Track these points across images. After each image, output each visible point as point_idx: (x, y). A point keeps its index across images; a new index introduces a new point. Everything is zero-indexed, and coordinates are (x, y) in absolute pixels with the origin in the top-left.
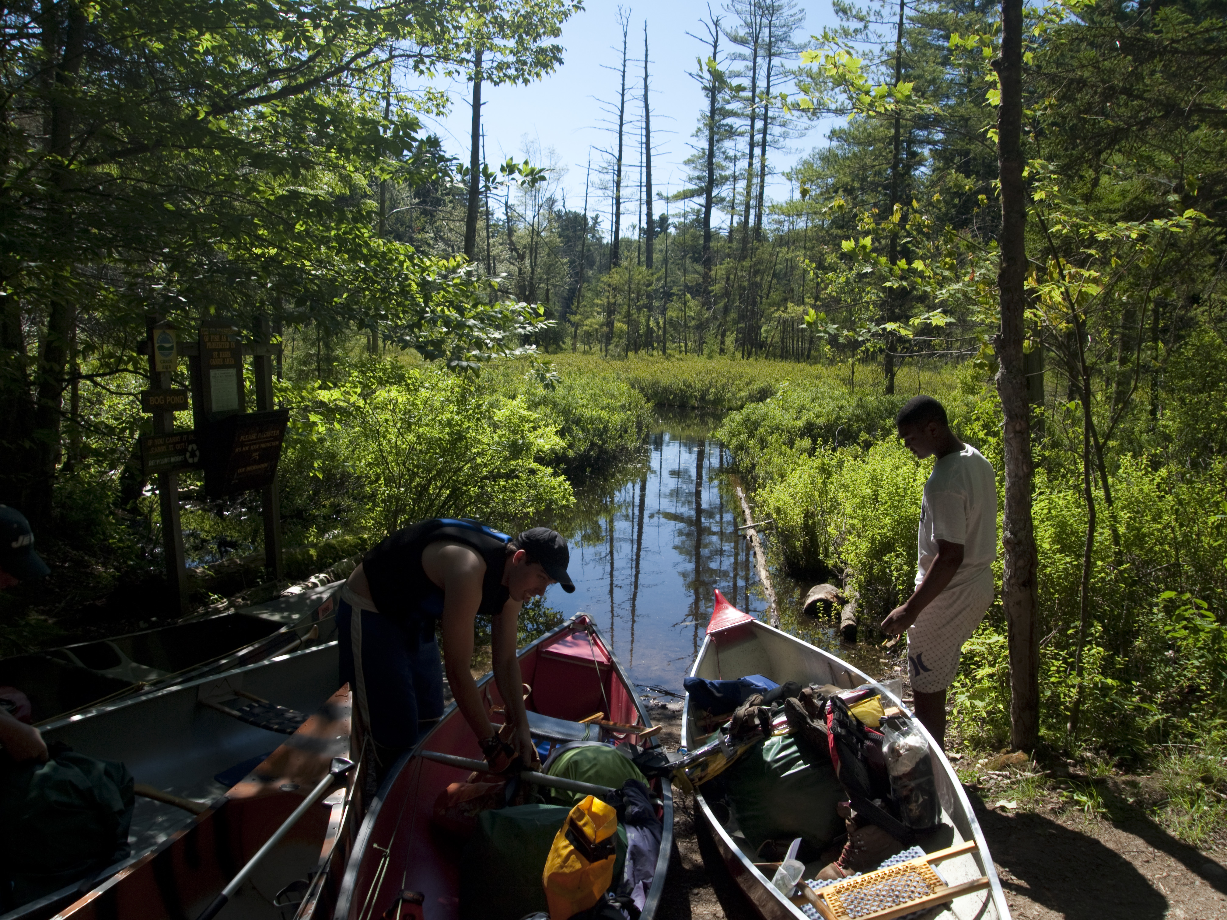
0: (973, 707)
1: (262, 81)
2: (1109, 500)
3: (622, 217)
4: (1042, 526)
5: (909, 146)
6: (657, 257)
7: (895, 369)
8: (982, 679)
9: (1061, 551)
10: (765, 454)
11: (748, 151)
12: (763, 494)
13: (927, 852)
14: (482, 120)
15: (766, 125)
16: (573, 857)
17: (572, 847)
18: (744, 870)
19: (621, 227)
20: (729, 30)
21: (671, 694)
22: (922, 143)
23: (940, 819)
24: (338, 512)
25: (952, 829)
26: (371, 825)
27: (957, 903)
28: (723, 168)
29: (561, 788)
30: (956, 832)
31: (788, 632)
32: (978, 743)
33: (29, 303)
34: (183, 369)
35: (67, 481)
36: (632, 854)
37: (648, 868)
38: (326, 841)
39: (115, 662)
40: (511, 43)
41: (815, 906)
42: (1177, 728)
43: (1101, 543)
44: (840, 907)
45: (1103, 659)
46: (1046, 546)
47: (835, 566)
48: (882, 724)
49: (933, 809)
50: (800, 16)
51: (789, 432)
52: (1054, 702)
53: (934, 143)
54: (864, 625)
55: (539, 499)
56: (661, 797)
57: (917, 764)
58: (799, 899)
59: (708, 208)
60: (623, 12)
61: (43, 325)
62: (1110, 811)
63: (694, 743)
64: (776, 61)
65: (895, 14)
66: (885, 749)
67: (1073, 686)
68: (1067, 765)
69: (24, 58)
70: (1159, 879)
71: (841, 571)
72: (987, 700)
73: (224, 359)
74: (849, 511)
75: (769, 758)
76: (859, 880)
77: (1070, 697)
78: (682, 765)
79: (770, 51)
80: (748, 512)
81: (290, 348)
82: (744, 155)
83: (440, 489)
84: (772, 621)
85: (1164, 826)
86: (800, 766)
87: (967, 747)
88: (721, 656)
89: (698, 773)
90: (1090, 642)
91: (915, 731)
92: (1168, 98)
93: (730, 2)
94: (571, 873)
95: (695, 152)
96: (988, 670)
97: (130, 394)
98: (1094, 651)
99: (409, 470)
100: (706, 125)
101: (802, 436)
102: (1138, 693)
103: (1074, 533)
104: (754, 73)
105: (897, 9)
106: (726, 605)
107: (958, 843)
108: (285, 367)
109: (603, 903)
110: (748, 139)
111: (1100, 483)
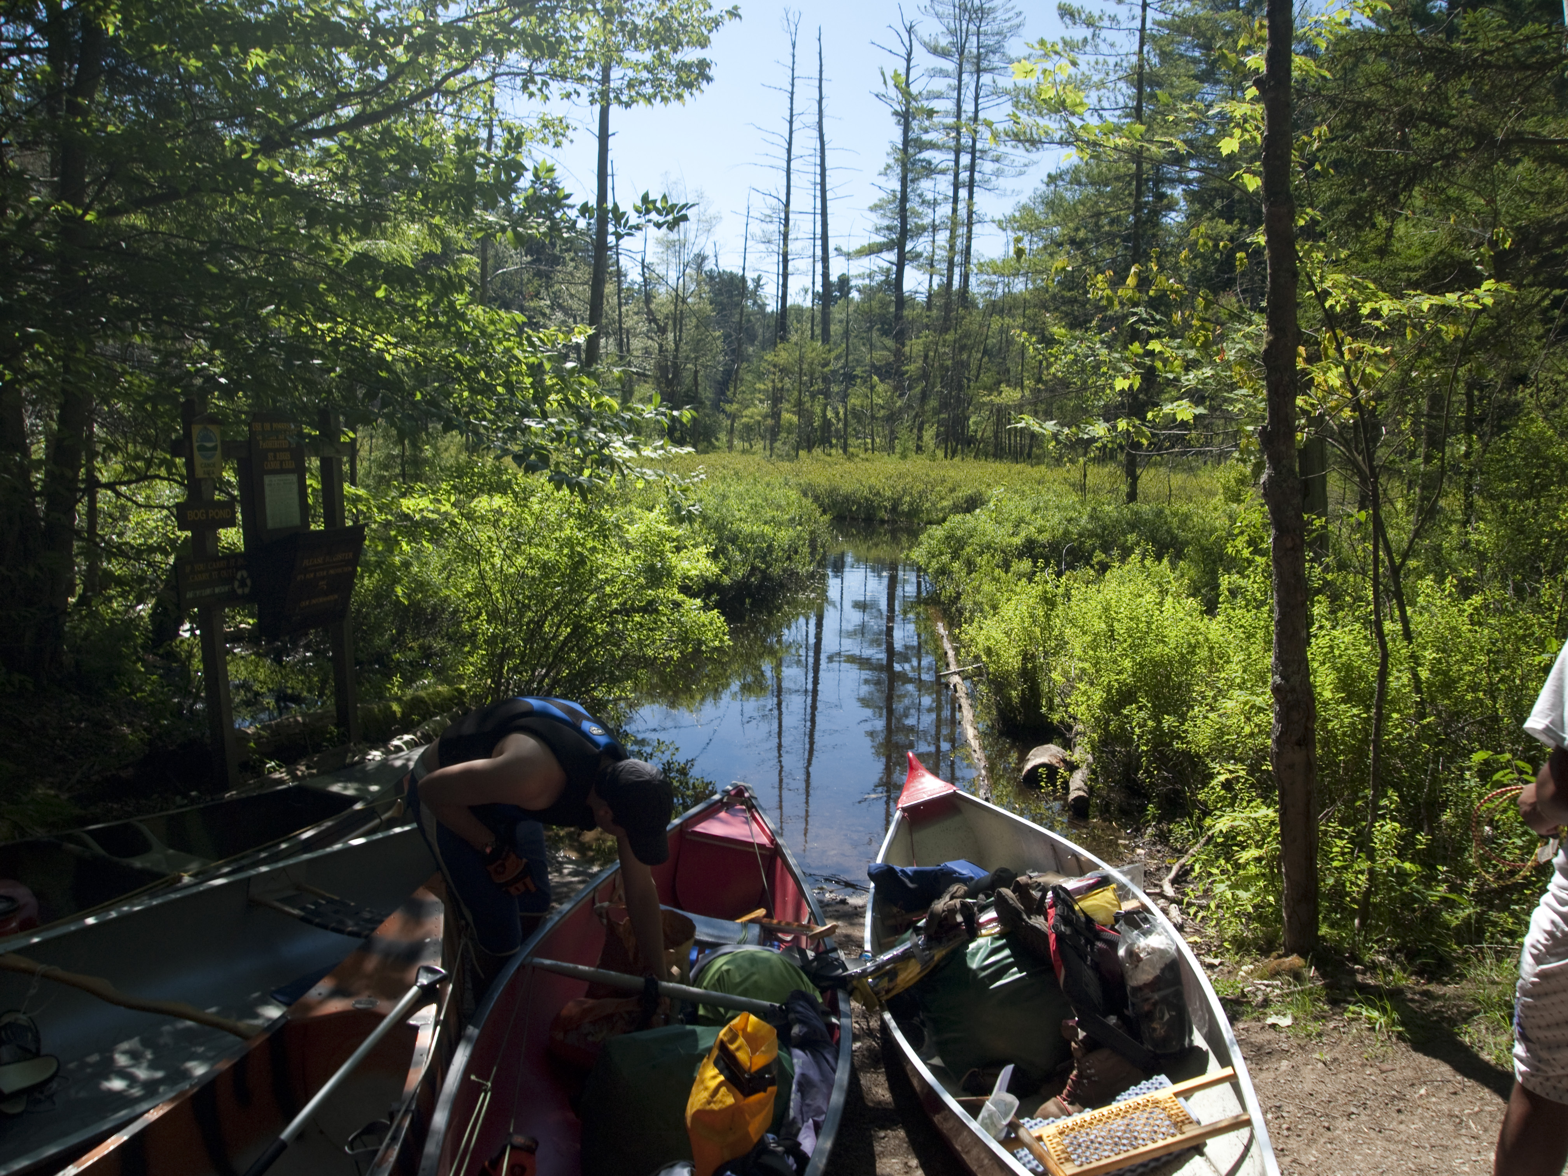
0: (1236, 899)
1: (330, 107)
2: (1408, 635)
3: (790, 278)
4: (1321, 669)
5: (1156, 185)
6: (835, 329)
7: (1138, 472)
8: (1248, 863)
9: (1344, 701)
10: (972, 580)
11: (951, 194)
12: (969, 631)
13: (1174, 1081)
14: (611, 156)
15: (973, 159)
16: (723, 1089)
17: (722, 1078)
18: (944, 1106)
19: (789, 291)
20: (927, 39)
21: (852, 886)
22: (1173, 182)
23: (1191, 1041)
24: (428, 657)
25: (1206, 1053)
26: (468, 1052)
27: (1212, 1146)
28: (918, 215)
29: (711, 1003)
30: (1212, 1057)
31: (1002, 806)
32: (1241, 945)
33: (33, 392)
34: (229, 476)
35: (82, 619)
36: (800, 1084)
37: (820, 1102)
38: (412, 1070)
39: (142, 847)
40: (647, 57)
41: (1031, 1151)
42: (1495, 924)
43: (1398, 691)
44: (1063, 1152)
45: (1401, 837)
46: (1328, 695)
47: (1062, 722)
48: (1117, 920)
49: (1182, 1027)
50: (1016, 21)
51: (1003, 551)
52: (1339, 891)
53: (1189, 182)
54: (1098, 797)
55: (684, 639)
56: (837, 1013)
57: (1163, 970)
58: (1012, 1142)
59: (900, 266)
60: (790, 16)
61: (52, 419)
62: (1408, 1030)
63: (880, 946)
64: (986, 78)
65: (1133, 18)
66: (1121, 952)
67: (1362, 872)
68: (1354, 972)
69: (25, 79)
70: (1469, 1115)
71: (1070, 728)
72: (1253, 889)
73: (281, 462)
74: (1078, 651)
75: (974, 965)
76: (1088, 1119)
77: (1358, 886)
78: (864, 974)
79: (978, 64)
80: (951, 653)
81: (367, 448)
82: (946, 198)
83: (558, 627)
84: (982, 792)
85: (1476, 1048)
86: (1014, 975)
87: (1228, 950)
88: (916, 836)
89: (885, 983)
90: (1383, 817)
91: (1160, 929)
92: (1480, 125)
93: (928, 3)
94: (721, 1111)
95: (883, 195)
96: (1253, 853)
97: (163, 507)
98: (1387, 828)
99: (518, 602)
100: (897, 160)
101: (1020, 557)
102: (1445, 881)
103: (1362, 677)
104: (959, 94)
105: (1138, 11)
106: (922, 771)
107: (1214, 1070)
108: (360, 471)
109: (761, 1147)
110: (951, 178)
111: (1397, 613)
